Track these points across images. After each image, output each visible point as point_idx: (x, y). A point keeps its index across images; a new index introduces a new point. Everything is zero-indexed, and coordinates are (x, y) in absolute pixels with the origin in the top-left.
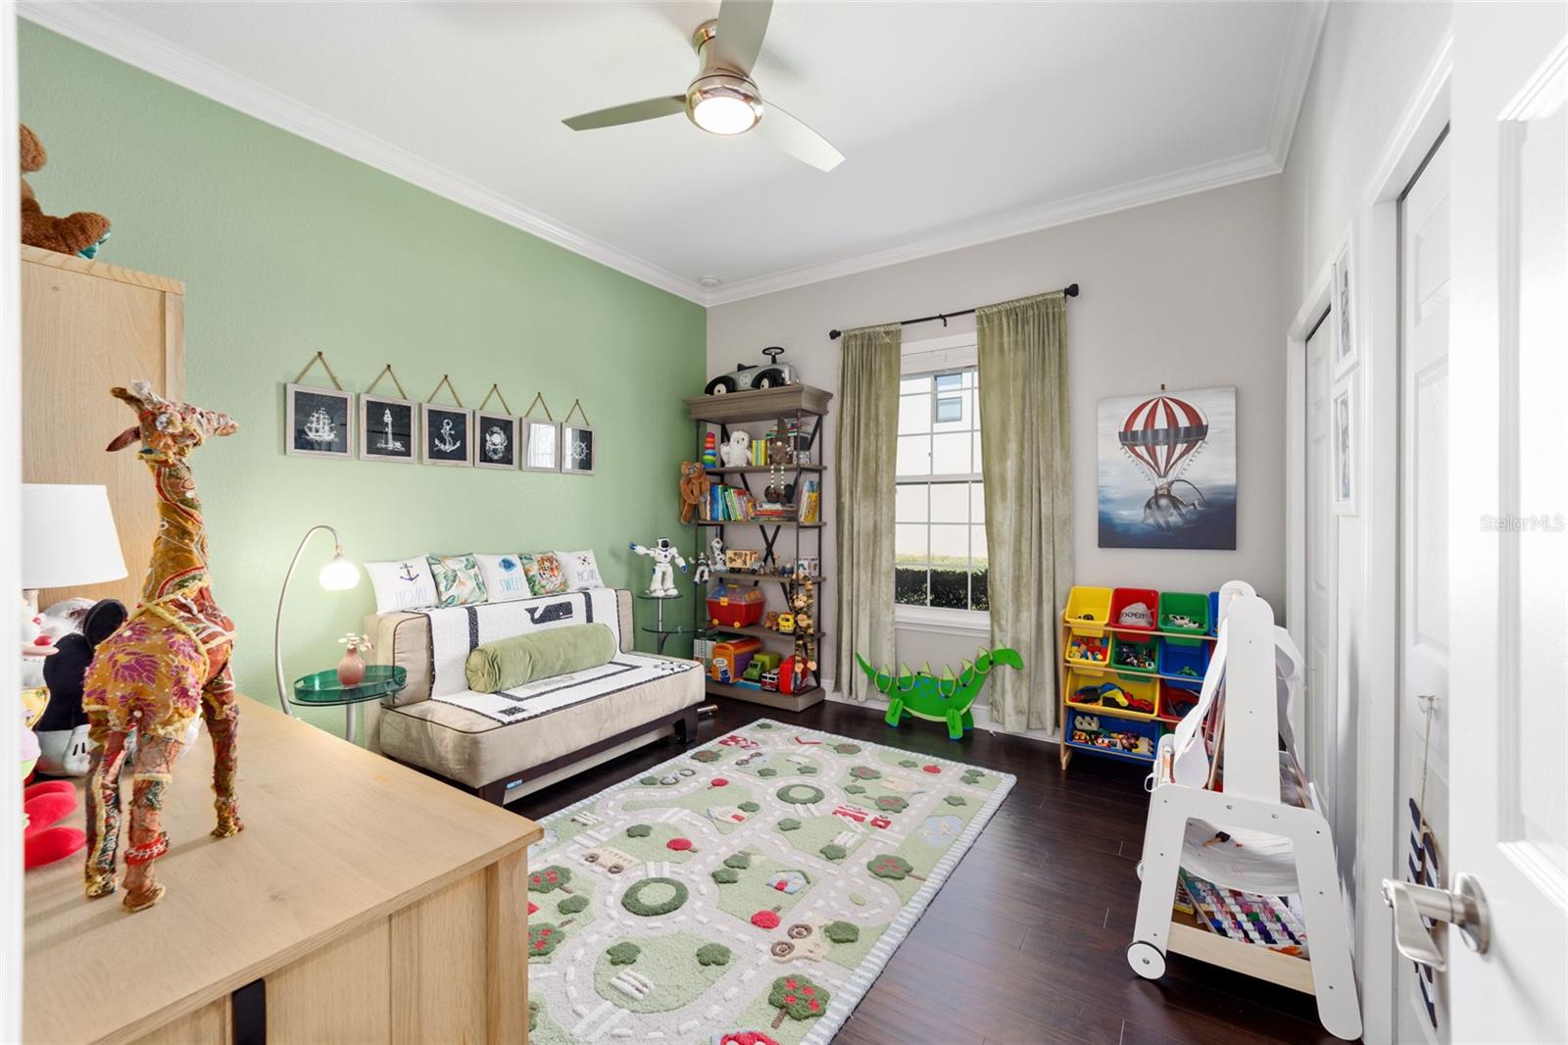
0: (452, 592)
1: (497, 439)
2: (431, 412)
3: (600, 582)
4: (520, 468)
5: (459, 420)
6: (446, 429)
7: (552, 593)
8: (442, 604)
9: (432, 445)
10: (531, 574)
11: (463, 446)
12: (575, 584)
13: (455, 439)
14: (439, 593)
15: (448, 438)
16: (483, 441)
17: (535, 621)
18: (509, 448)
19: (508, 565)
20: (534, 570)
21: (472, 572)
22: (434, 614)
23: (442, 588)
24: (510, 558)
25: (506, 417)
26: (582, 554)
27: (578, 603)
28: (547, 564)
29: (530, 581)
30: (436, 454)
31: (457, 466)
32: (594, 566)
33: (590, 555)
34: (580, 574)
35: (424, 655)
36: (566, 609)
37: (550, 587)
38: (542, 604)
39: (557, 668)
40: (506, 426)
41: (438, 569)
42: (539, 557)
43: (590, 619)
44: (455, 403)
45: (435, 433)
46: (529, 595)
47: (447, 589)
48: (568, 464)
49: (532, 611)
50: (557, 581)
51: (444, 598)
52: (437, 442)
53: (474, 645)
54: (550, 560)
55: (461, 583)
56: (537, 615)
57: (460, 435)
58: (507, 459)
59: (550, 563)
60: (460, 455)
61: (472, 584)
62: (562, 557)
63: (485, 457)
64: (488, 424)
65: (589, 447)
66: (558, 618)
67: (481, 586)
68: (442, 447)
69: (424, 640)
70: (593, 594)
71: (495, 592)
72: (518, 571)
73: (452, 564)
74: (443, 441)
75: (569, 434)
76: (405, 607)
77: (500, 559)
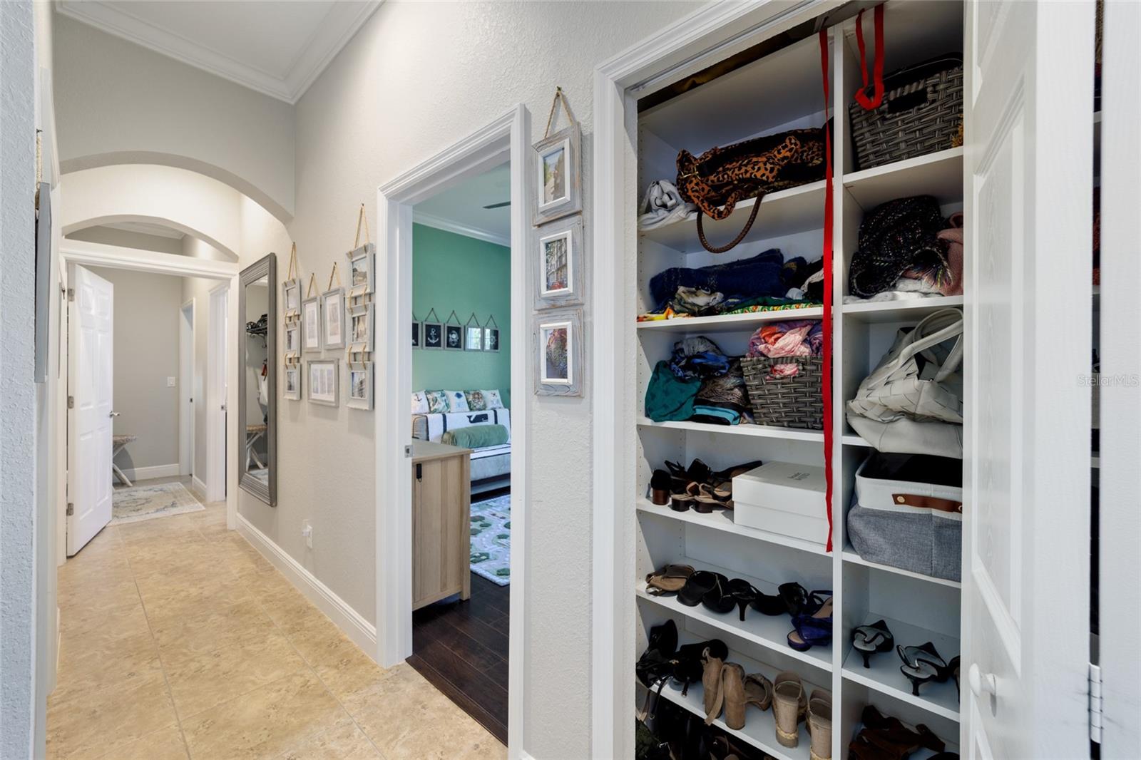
0: (436, 407)
1: (454, 336)
2: (427, 326)
3: (502, 406)
4: (464, 349)
5: (438, 328)
6: (433, 333)
7: (479, 410)
8: (431, 412)
9: (427, 340)
10: (470, 400)
11: (440, 341)
12: (490, 406)
13: (436, 337)
14: (430, 408)
15: (433, 337)
16: (448, 338)
17: (471, 422)
18: (459, 340)
19: (459, 396)
20: (471, 398)
21: (444, 398)
22: (429, 416)
23: (431, 405)
24: (459, 392)
25: (458, 326)
26: (493, 392)
27: (491, 414)
28: (476, 396)
29: (469, 403)
30: (429, 344)
31: (437, 350)
32: (499, 397)
33: (497, 392)
34: (492, 401)
35: (425, 433)
36: (485, 417)
37: (478, 407)
38: (474, 414)
39: (481, 443)
40: (458, 330)
41: (429, 396)
42: (473, 392)
43: (496, 422)
44: (436, 321)
45: (428, 335)
46: (468, 410)
47: (433, 405)
48: (487, 347)
49: (470, 417)
50: (482, 404)
51: (432, 410)
52: (429, 339)
53: (445, 430)
54: (478, 394)
55: (439, 403)
56: (472, 419)
57: (438, 336)
58: (458, 346)
59: (478, 395)
60: (438, 344)
61: (443, 404)
62: (484, 392)
63: (449, 345)
64: (450, 330)
65: (497, 338)
66: (481, 421)
67: (447, 405)
68: (431, 341)
69: (425, 427)
70: (498, 411)
71: (453, 407)
72: (463, 399)
73: (436, 395)
74: (431, 339)
75: (488, 331)
76: (416, 413)
77: (455, 393)
